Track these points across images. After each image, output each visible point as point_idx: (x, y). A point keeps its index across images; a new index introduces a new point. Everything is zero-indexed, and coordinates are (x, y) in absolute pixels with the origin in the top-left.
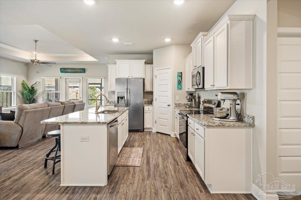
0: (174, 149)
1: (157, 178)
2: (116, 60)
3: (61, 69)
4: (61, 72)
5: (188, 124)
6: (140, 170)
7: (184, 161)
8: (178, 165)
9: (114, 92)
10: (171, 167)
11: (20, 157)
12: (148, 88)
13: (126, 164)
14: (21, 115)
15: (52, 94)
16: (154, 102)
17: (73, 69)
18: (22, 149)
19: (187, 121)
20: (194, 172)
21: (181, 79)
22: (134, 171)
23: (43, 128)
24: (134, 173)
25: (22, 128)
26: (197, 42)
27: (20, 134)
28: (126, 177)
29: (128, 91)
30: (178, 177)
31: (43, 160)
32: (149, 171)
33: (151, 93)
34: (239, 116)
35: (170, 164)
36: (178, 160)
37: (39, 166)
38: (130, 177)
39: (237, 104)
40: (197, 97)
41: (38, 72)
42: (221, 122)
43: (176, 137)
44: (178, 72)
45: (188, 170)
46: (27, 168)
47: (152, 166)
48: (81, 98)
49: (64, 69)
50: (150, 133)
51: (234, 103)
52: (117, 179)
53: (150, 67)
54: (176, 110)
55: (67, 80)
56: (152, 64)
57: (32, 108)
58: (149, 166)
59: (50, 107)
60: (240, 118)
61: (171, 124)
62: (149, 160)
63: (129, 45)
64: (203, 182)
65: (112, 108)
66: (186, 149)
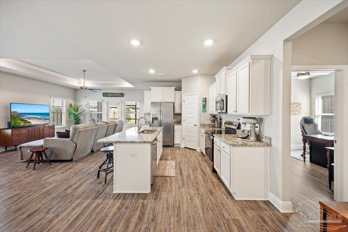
0: (201, 162)
1: (190, 186)
2: (151, 87)
3: (103, 94)
4: (104, 96)
5: (214, 142)
6: (176, 180)
7: (211, 173)
8: (206, 176)
9: (149, 114)
10: (200, 177)
11: (76, 169)
12: (177, 111)
13: (163, 175)
14: (75, 134)
15: (94, 114)
16: (183, 122)
17: (114, 94)
18: (76, 161)
19: (213, 140)
20: (219, 182)
21: (206, 103)
22: (170, 180)
23: (91, 144)
24: (171, 182)
25: (76, 144)
26: (221, 75)
27: (74, 149)
28: (165, 185)
29: (161, 113)
30: (207, 186)
31: (95, 171)
32: (183, 181)
33: (180, 114)
34: (257, 137)
35: (199, 175)
36: (205, 171)
37: (92, 176)
38: (169, 186)
39: (256, 127)
40: (219, 119)
41: (86, 97)
42: (243, 141)
43: (201, 151)
44: (203, 98)
45: (215, 180)
46: (83, 178)
47: (185, 176)
48: (120, 118)
49: (106, 93)
50: (179, 148)
51: (254, 126)
52: (158, 187)
53: (179, 93)
54: (201, 130)
55: (108, 103)
56: (181, 90)
57: (83, 128)
58: (183, 177)
59: (97, 127)
60: (258, 138)
61: (197, 140)
62: (182, 171)
63: (163, 75)
64: (228, 190)
65: (148, 127)
66: (212, 162)
